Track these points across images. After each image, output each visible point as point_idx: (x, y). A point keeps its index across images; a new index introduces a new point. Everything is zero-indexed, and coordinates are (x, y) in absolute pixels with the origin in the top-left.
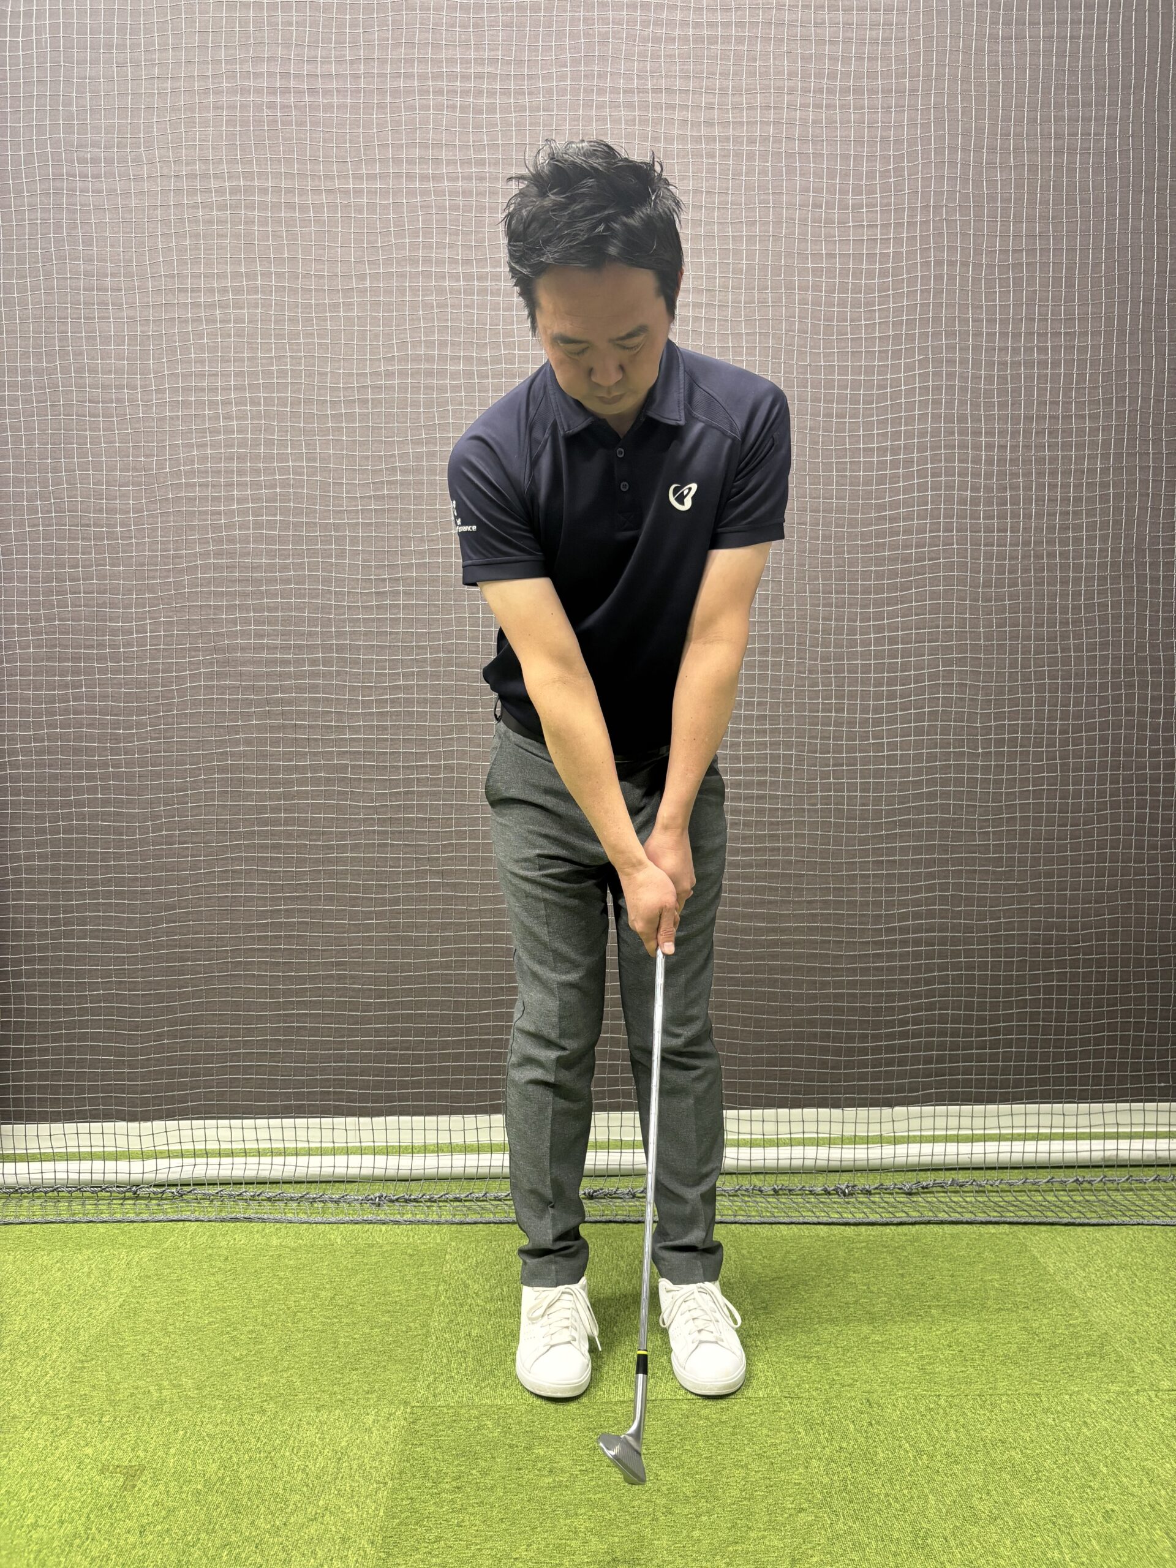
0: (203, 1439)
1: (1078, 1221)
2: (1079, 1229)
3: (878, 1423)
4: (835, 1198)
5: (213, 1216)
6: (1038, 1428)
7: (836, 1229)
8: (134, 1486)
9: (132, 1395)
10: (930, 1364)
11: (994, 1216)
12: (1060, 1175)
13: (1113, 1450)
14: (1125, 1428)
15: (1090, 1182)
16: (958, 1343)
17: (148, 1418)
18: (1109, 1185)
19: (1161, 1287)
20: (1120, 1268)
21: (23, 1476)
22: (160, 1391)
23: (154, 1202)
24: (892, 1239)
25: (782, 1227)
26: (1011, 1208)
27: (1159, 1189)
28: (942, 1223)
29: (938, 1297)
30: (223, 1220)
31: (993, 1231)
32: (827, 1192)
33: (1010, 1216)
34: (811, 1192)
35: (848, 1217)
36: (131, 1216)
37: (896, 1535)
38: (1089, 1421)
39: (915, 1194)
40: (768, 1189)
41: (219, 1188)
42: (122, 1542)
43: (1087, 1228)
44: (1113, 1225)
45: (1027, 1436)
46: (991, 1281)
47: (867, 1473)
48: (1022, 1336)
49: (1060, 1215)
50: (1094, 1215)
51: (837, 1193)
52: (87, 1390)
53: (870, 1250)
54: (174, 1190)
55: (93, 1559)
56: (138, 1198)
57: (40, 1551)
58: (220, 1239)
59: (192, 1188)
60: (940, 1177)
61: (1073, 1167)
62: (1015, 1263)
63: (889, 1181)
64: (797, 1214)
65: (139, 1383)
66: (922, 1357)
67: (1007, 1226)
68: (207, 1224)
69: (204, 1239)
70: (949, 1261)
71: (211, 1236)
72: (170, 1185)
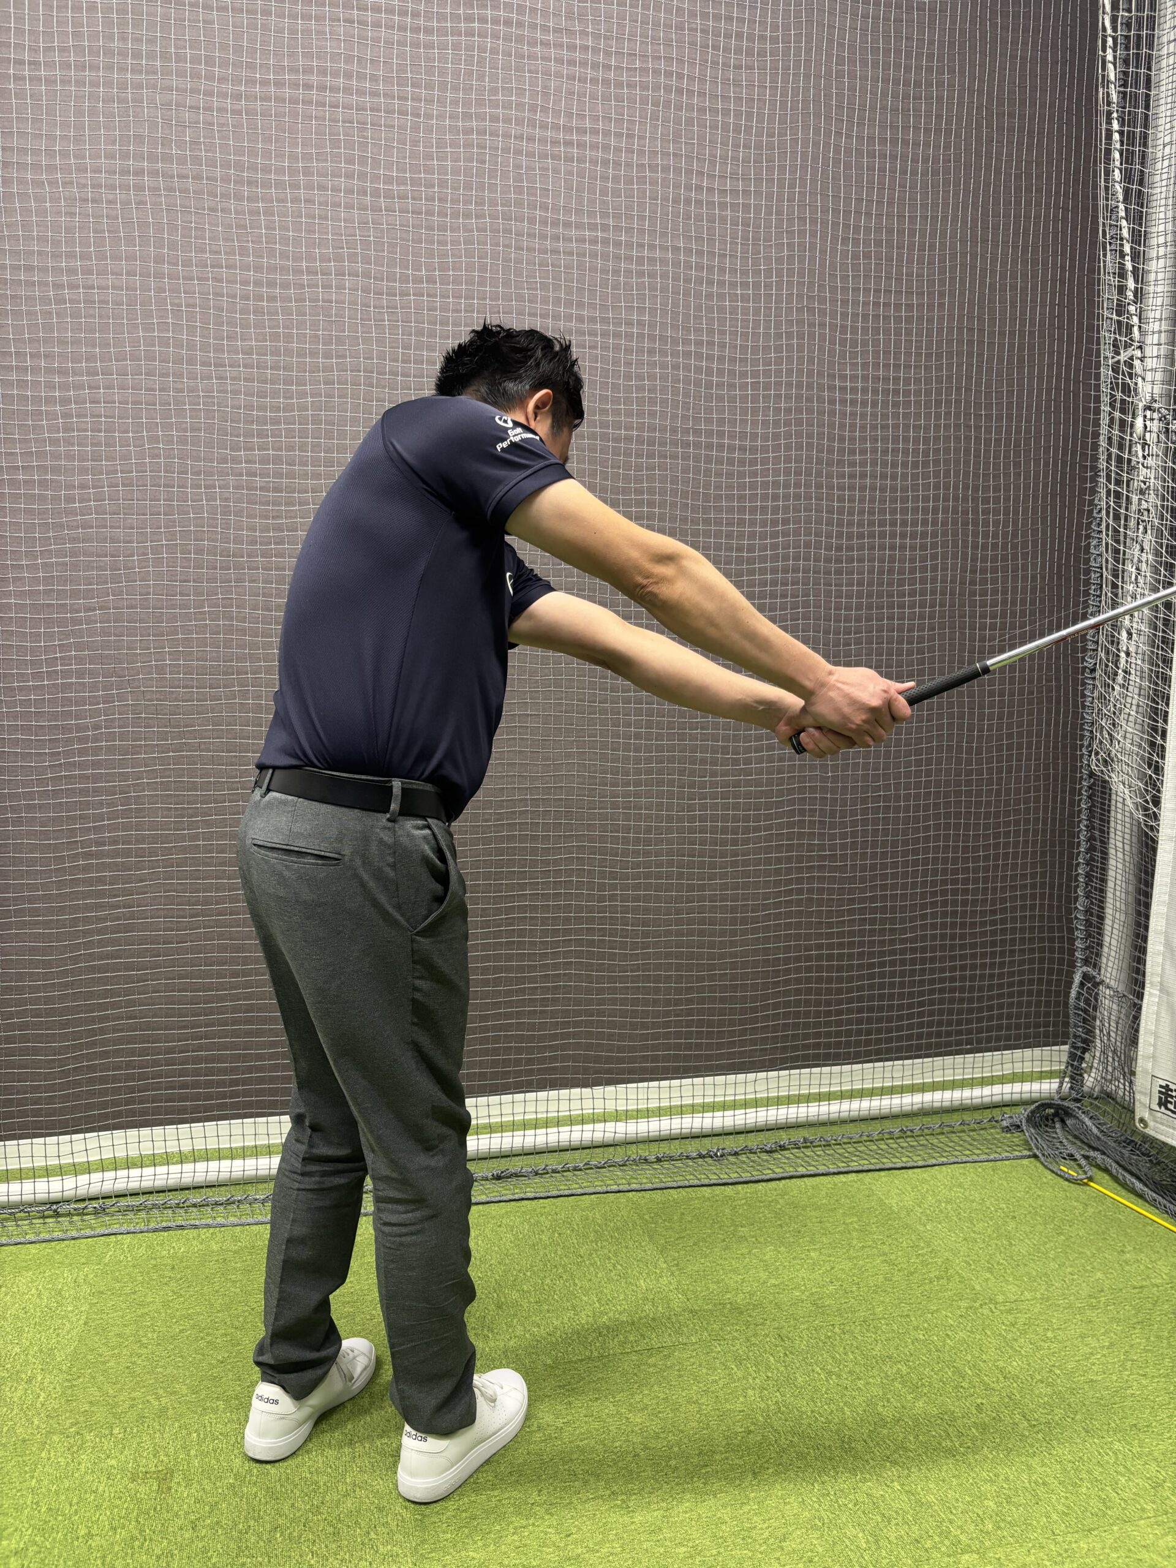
0: (218, 1438)
1: (909, 1165)
2: (910, 1172)
3: (791, 1353)
4: (709, 1160)
5: (142, 1226)
6: (913, 1343)
7: (718, 1190)
8: (170, 1489)
9: (132, 1406)
10: (820, 1299)
11: (842, 1166)
12: (888, 1125)
13: (973, 1356)
14: (978, 1337)
15: (912, 1131)
16: (838, 1279)
17: (156, 1425)
18: (926, 1131)
19: (980, 1216)
20: (948, 1202)
21: (57, 1493)
22: (158, 1398)
23: (75, 1218)
24: (766, 1195)
25: (671, 1191)
26: (855, 1159)
27: (964, 1131)
28: (803, 1176)
29: (812, 1241)
30: (155, 1230)
31: (844, 1180)
32: (701, 1156)
33: (854, 1166)
34: (688, 1157)
35: (725, 1178)
36: (60, 1235)
37: (827, 1443)
38: (950, 1333)
39: (776, 1151)
40: (652, 1158)
41: (141, 1199)
42: (179, 1539)
43: (916, 1170)
44: (935, 1165)
45: (907, 1351)
46: (851, 1223)
47: (793, 1395)
48: (886, 1268)
49: (894, 1160)
50: (919, 1158)
51: (710, 1156)
52: (86, 1407)
53: (749, 1205)
54: (95, 1204)
55: (158, 1557)
56: (57, 1214)
57: (104, 1557)
58: (159, 1248)
59: (114, 1200)
60: (794, 1136)
61: (899, 1117)
62: (867, 1206)
63: (753, 1141)
64: (681, 1178)
65: (133, 1395)
66: (812, 1294)
67: (854, 1175)
68: (140, 1235)
69: (142, 1251)
70: (815, 1210)
71: (149, 1247)
72: (90, 1199)
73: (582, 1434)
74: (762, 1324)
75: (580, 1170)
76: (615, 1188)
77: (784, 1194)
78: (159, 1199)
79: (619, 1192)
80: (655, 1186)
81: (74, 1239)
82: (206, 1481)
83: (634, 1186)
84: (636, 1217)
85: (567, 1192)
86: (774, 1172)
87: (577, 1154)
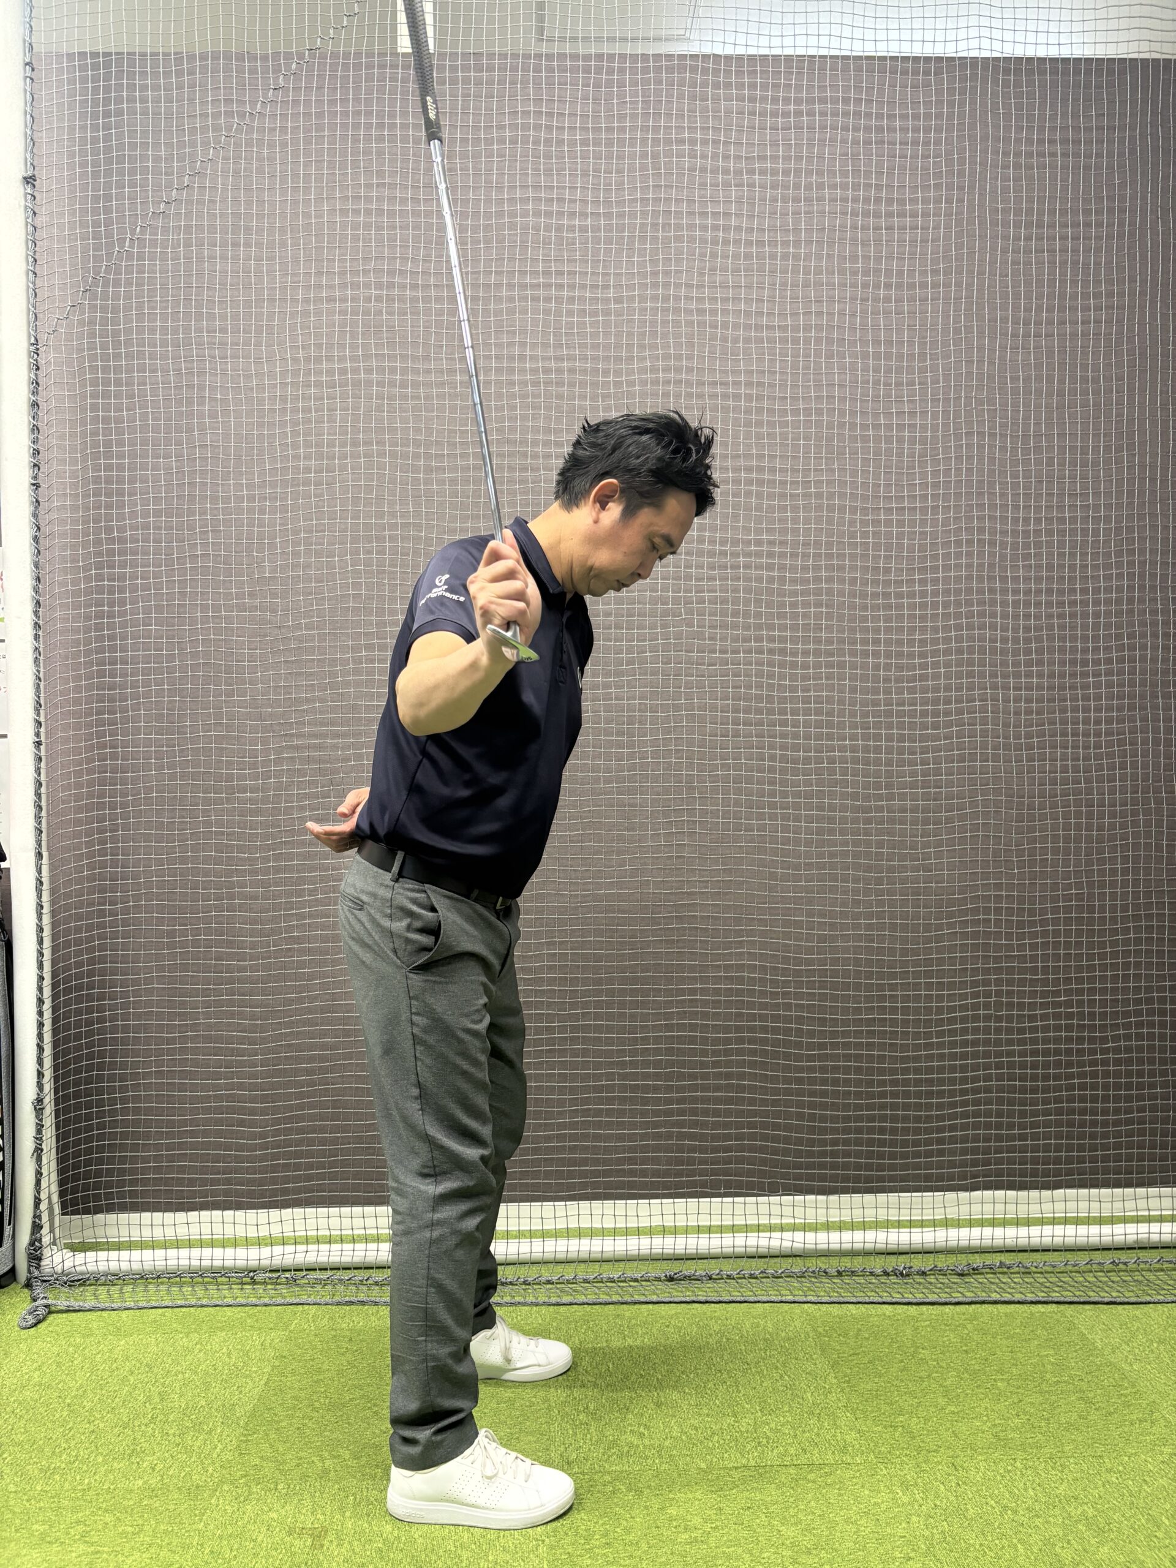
0: (372, 1504)
1: (1118, 1300)
2: (1120, 1307)
3: (964, 1483)
4: (893, 1279)
5: (328, 1299)
6: (1104, 1486)
7: (900, 1309)
8: (322, 1546)
9: (298, 1465)
10: (1003, 1431)
11: (1041, 1296)
12: (1098, 1256)
15: (1125, 1264)
16: (1025, 1413)
17: (317, 1484)
18: (1142, 1266)
20: (1160, 1342)
21: (220, 1537)
22: (322, 1460)
23: (269, 1287)
24: (952, 1318)
25: (851, 1306)
26: (1057, 1289)
28: (995, 1302)
29: (1001, 1371)
30: (338, 1304)
31: (1043, 1310)
32: (886, 1274)
33: (1056, 1296)
34: (872, 1274)
35: (909, 1297)
36: (254, 1300)
38: (1148, 1479)
39: (969, 1274)
40: (833, 1272)
41: (329, 1273)
43: (1126, 1307)
44: (1149, 1303)
45: (1095, 1493)
46: (1047, 1356)
47: (961, 1526)
48: (1082, 1405)
49: (1103, 1294)
50: (1131, 1294)
51: (896, 1274)
52: (257, 1461)
53: (933, 1327)
54: (287, 1275)
56: (254, 1282)
58: (340, 1321)
59: (305, 1273)
60: (989, 1259)
61: (1110, 1249)
62: (1066, 1339)
63: (942, 1262)
64: (862, 1294)
65: (301, 1454)
66: (995, 1425)
67: (1054, 1306)
68: (324, 1307)
69: (325, 1321)
70: (1008, 1338)
71: (331, 1318)
72: (284, 1271)
73: (731, 1541)
74: (935, 1451)
75: (756, 1278)
76: (790, 1298)
77: (974, 1317)
78: (345, 1275)
79: (794, 1302)
80: (832, 1299)
81: (266, 1305)
82: (356, 1543)
83: (810, 1298)
84: (809, 1328)
85: (738, 1299)
86: (964, 1296)
87: (754, 1262)
